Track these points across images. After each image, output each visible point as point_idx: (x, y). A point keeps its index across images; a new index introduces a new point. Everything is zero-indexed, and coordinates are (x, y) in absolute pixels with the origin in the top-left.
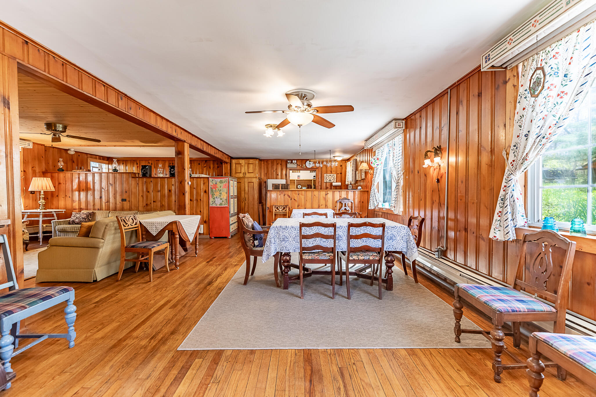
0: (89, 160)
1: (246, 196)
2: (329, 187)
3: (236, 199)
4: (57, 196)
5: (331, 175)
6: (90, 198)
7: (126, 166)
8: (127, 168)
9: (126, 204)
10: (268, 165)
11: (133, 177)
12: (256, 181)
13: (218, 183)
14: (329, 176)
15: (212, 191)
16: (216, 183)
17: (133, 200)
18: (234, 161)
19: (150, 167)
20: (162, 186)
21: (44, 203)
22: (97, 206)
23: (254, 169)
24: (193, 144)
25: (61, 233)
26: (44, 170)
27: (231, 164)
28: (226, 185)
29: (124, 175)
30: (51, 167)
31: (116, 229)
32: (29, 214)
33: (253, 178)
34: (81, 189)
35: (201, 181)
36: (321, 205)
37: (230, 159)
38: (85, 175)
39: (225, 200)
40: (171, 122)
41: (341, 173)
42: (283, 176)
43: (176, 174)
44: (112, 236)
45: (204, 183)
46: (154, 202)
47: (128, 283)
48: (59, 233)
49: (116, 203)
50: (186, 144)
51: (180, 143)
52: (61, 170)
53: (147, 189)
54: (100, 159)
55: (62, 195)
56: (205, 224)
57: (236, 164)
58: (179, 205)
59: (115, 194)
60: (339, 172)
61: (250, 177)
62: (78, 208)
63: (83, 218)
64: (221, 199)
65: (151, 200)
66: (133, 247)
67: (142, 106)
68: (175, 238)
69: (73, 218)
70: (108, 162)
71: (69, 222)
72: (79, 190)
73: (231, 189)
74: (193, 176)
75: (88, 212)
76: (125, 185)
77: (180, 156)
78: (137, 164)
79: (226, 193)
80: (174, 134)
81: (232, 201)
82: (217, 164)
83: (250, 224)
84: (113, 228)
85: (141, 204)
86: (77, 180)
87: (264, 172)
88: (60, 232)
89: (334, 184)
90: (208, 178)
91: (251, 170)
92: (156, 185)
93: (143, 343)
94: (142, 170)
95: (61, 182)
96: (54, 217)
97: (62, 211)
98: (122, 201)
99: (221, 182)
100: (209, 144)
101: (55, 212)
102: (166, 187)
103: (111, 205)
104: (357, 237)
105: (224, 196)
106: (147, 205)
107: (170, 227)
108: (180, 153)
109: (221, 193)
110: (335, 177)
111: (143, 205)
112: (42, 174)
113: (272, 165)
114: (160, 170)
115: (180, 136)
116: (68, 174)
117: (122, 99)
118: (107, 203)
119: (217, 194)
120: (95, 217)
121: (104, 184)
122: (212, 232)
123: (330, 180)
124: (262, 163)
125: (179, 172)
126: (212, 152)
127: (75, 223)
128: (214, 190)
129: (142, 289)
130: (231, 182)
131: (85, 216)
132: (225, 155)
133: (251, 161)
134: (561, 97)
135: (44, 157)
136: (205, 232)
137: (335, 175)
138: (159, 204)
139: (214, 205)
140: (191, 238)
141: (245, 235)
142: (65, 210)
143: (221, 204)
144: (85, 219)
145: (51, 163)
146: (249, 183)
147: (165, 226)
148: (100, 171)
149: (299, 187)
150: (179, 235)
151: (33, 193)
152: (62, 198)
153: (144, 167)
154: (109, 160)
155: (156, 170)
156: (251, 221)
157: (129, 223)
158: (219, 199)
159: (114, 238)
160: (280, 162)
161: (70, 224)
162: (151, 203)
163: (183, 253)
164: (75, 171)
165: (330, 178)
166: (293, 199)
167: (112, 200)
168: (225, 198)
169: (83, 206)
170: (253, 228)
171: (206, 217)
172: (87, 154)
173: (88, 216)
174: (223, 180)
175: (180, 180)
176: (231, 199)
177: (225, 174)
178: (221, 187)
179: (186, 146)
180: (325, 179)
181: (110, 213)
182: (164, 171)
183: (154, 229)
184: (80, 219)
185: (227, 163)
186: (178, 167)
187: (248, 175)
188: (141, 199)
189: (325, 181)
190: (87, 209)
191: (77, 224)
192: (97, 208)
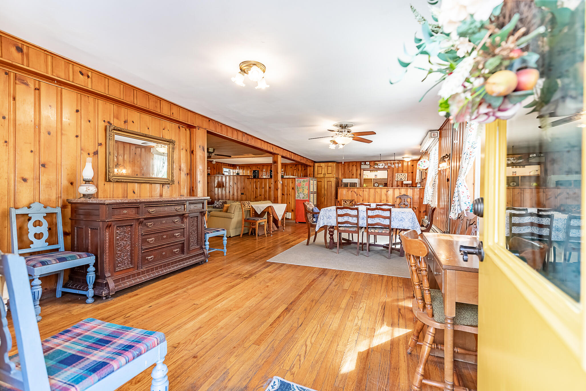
0: (222, 167)
1: (326, 192)
2: (400, 185)
3: (315, 195)
5: (402, 174)
6: (224, 192)
7: (244, 170)
8: (244, 171)
9: (244, 197)
10: (345, 167)
11: (248, 179)
12: (333, 180)
13: (301, 182)
14: (400, 175)
15: (297, 188)
16: (300, 182)
17: (248, 194)
18: (316, 164)
19: (258, 171)
20: (265, 185)
22: (228, 198)
23: (332, 171)
24: (284, 155)
27: (314, 167)
28: (307, 183)
29: (243, 177)
31: (240, 209)
33: (332, 177)
34: (219, 186)
35: (290, 181)
36: (382, 200)
37: (313, 163)
38: (221, 177)
39: (307, 194)
40: (270, 143)
41: (412, 173)
42: (357, 175)
43: (273, 176)
44: (238, 213)
45: (292, 182)
46: (260, 195)
47: (245, 239)
49: (238, 196)
50: (279, 156)
51: (276, 156)
52: (209, 174)
53: (256, 186)
54: (228, 166)
55: (209, 190)
56: (292, 213)
57: (318, 167)
58: (274, 197)
59: (237, 190)
60: (410, 171)
61: (329, 177)
62: (217, 198)
63: (220, 205)
64: (304, 194)
65: (258, 195)
66: (248, 219)
67: (254, 137)
68: (270, 217)
69: (215, 205)
70: (233, 168)
73: (311, 187)
74: (285, 177)
75: (223, 201)
76: (243, 184)
77: (275, 164)
78: (250, 169)
79: (307, 190)
80: (272, 151)
81: (312, 195)
82: (304, 167)
83: (311, 208)
84: (239, 208)
85: (252, 196)
86: (217, 180)
87: (341, 172)
89: (404, 182)
90: (295, 178)
91: (329, 172)
92: (261, 184)
93: (253, 258)
94: (253, 173)
95: (209, 182)
98: (241, 194)
99: (304, 181)
100: (295, 154)
102: (268, 185)
103: (235, 197)
104: (372, 217)
105: (306, 192)
106: (256, 197)
107: (267, 209)
108: (275, 162)
109: (303, 190)
110: (407, 176)
113: (349, 167)
114: (264, 173)
115: (275, 152)
116: (212, 176)
117: (244, 136)
118: (233, 196)
119: (301, 190)
121: (231, 183)
122: (297, 218)
123: (401, 179)
124: (340, 165)
125: (274, 175)
126: (298, 159)
128: (299, 187)
129: (252, 242)
130: (311, 182)
131: (221, 203)
132: (309, 160)
133: (330, 164)
134: (471, 131)
136: (292, 218)
137: (406, 174)
138: (263, 197)
139: (299, 199)
140: (280, 218)
141: (308, 215)
142: (211, 200)
143: (303, 198)
144: (221, 205)
146: (328, 182)
147: (265, 208)
148: (229, 175)
149: (376, 185)
150: (273, 215)
152: (209, 192)
153: (254, 171)
154: (234, 166)
155: (262, 173)
156: (312, 207)
157: (246, 206)
158: (302, 194)
159: (239, 214)
160: (355, 163)
161: (214, 208)
163: (276, 229)
164: (216, 174)
165: (403, 177)
166: (358, 195)
167: (235, 194)
168: (306, 193)
169: (220, 196)
170: (313, 210)
171: (293, 207)
172: (221, 163)
173: (223, 204)
174: (305, 179)
175: (275, 180)
176: (311, 195)
177: (309, 175)
178: (303, 185)
179: (279, 157)
180: (396, 178)
181: (235, 202)
182: (267, 173)
183: (259, 210)
185: (311, 166)
186: (274, 172)
187: (327, 176)
188: (252, 193)
189: (396, 180)
190: (222, 199)
191: (217, 208)
192: (227, 199)
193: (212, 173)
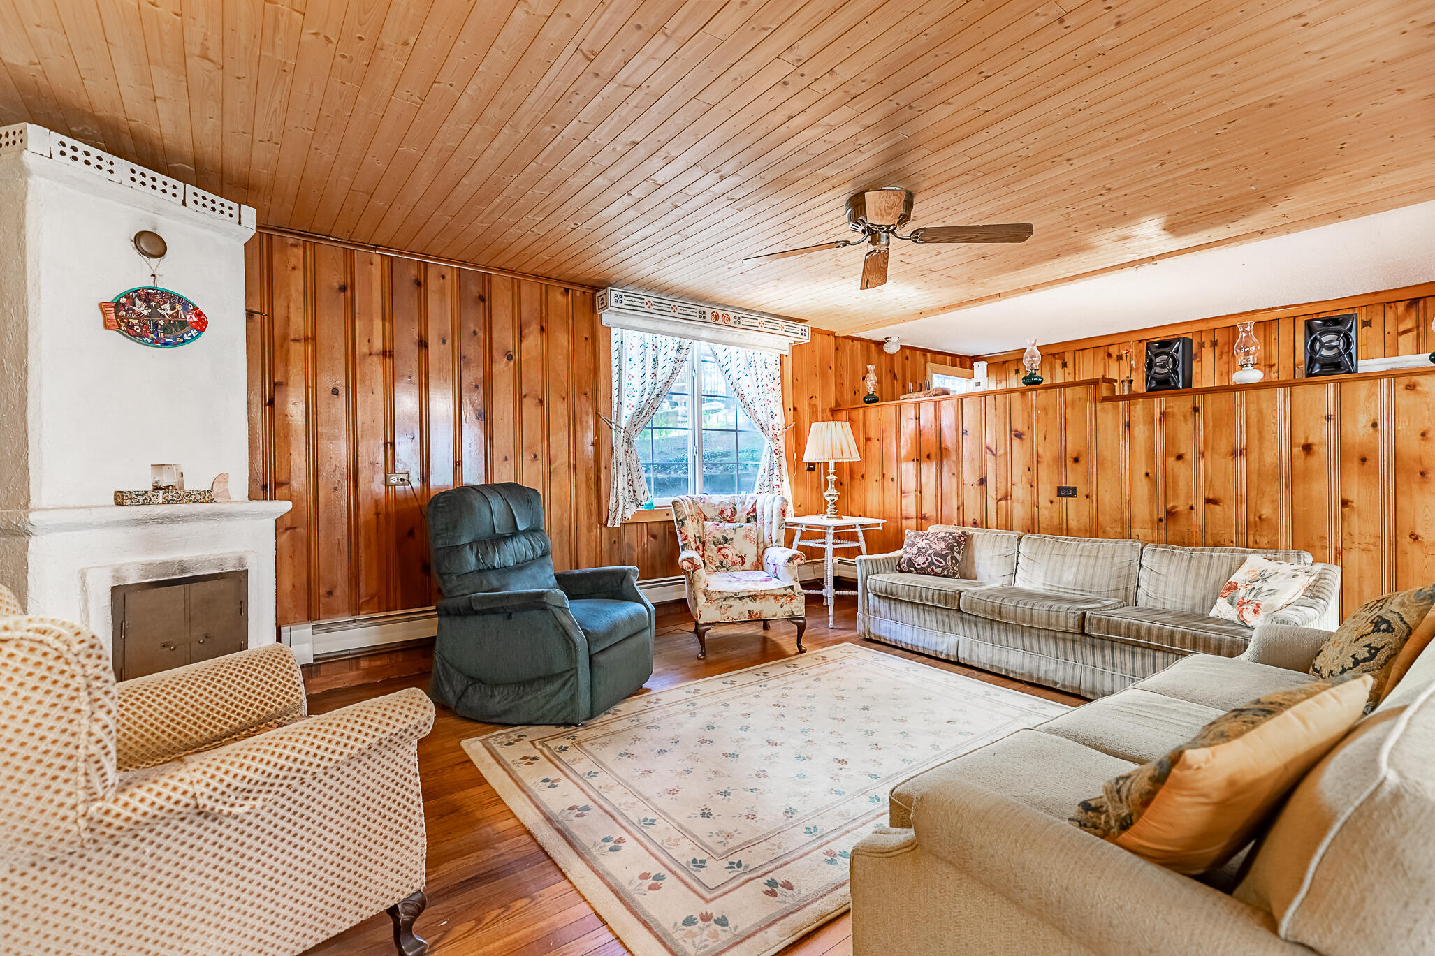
0: (929, 370)
4: (863, 476)
6: (950, 483)
9: (1076, 510)
11: (1105, 399)
17: (1106, 495)
21: (836, 499)
22: (974, 513)
25: (881, 601)
26: (833, 405)
30: (848, 396)
32: (804, 529)
34: (924, 455)
38: (933, 408)
46: (1209, 501)
48: (876, 598)
49: (1035, 504)
52: (871, 400)
53: (1170, 442)
55: (873, 472)
59: (1030, 470)
62: (913, 514)
63: (936, 553)
65: (1191, 495)
69: (908, 549)
71: (899, 565)
72: (920, 457)
75: (951, 534)
85: (1141, 510)
86: (912, 425)
88: (879, 597)
95: (872, 435)
96: (858, 541)
97: (878, 525)
98: (1059, 495)
101: (862, 526)
102: (1283, 429)
103: (1020, 512)
106: (1171, 513)
111: (1152, 515)
112: (829, 414)
114: (1242, 352)
116: (889, 409)
118: (1003, 503)
120: (973, 551)
121: (993, 435)
127: (916, 569)
131: (943, 545)
135: (833, 367)
142: (885, 521)
144: (944, 557)
145: (847, 383)
151: (811, 467)
152: (875, 483)
161: (901, 571)
162: (1192, 508)
164: (905, 396)
167: (1020, 491)
169: (929, 509)
172: (924, 352)
173: (952, 549)
181: (1023, 540)
184: (930, 555)
188: (1141, 487)
190: (940, 522)
191: (921, 571)
192: (969, 519)
193: (887, 393)
